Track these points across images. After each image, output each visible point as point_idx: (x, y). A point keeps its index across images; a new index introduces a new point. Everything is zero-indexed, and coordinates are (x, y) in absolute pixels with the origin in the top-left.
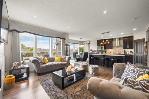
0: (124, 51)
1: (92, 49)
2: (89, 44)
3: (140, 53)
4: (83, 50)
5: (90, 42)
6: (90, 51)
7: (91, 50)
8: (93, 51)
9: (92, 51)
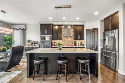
0: (74, 42)
1: (30, 39)
2: (25, 30)
4: (10, 40)
5: (26, 26)
6: (27, 43)
7: (29, 41)
8: (32, 43)
9: (30, 43)
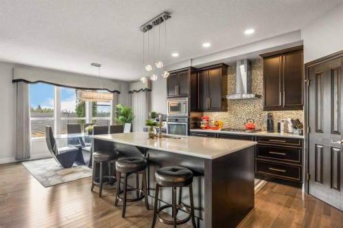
0: (267, 119)
2: (150, 90)
3: (333, 132)
5: (151, 82)
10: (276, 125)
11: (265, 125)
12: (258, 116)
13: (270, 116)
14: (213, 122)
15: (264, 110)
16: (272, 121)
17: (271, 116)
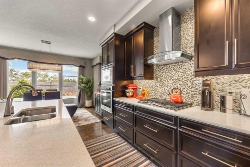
2: (101, 64)
5: (100, 57)
10: (217, 99)
11: (199, 98)
12: (189, 84)
13: (206, 85)
14: (141, 90)
15: (196, 76)
16: (210, 93)
17: (209, 85)
